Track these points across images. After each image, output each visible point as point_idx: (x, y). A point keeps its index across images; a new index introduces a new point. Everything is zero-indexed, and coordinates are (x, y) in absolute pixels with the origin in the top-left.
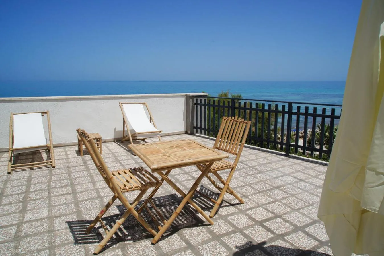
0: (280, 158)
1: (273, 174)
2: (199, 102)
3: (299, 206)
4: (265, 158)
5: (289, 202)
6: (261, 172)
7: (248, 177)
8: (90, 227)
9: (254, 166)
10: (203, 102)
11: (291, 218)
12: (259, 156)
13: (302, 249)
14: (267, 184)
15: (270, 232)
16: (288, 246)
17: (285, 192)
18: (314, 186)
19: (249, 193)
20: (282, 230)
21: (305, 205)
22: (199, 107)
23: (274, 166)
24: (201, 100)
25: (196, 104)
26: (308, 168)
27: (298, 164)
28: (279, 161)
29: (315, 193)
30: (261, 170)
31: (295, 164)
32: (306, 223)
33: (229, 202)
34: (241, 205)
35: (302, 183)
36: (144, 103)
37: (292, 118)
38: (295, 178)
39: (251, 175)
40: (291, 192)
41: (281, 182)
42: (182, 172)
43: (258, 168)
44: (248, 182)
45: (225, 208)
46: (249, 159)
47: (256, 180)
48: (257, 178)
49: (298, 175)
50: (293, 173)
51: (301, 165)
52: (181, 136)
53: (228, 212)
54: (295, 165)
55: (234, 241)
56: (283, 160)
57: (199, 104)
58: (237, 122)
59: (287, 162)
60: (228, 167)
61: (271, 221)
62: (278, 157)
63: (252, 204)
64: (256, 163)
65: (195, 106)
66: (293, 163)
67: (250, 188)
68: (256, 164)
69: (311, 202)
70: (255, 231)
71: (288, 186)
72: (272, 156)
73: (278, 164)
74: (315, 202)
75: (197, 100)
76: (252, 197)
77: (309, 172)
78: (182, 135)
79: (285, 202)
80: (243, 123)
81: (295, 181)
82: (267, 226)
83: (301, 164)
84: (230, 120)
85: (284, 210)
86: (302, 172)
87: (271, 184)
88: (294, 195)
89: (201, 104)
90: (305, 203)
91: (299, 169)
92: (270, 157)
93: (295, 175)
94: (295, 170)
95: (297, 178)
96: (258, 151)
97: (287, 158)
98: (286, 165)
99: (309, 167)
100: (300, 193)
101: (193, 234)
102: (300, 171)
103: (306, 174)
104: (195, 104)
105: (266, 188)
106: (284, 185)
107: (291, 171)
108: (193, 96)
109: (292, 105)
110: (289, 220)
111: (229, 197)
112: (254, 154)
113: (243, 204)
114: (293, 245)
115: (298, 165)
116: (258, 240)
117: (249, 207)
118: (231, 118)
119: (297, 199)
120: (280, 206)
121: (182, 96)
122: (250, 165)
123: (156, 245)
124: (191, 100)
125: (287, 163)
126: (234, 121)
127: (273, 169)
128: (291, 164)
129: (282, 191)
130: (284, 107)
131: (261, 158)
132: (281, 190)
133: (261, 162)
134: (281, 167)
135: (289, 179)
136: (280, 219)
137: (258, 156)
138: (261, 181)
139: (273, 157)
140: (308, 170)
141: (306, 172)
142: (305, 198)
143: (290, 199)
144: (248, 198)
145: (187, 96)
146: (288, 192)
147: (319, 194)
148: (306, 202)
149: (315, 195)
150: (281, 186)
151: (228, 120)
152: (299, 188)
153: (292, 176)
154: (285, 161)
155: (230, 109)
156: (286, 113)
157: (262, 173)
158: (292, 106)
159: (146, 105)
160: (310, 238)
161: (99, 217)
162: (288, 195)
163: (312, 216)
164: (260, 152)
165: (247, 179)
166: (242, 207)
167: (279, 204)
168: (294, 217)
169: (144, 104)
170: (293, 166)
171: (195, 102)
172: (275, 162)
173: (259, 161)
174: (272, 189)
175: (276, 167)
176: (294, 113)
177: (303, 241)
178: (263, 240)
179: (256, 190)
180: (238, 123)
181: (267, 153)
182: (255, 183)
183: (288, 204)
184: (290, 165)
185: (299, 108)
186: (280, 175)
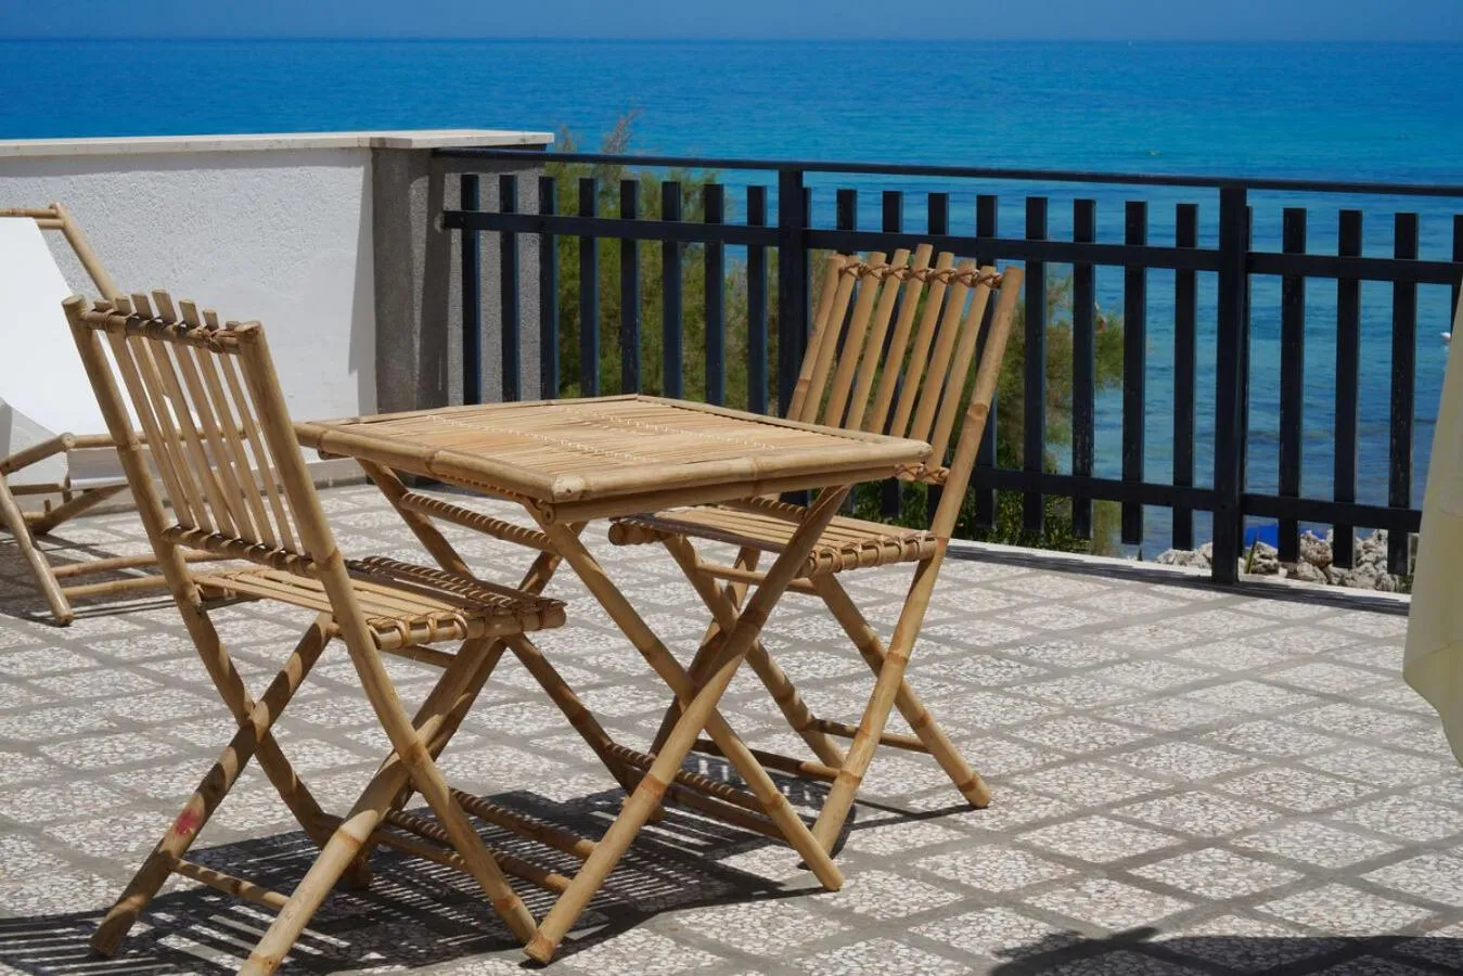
0: (1172, 598)
1: (1147, 677)
2: (489, 198)
3: (1324, 798)
4: (1068, 601)
5: (1263, 788)
6: (1056, 673)
7: (979, 698)
8: (114, 919)
9: (1007, 645)
10: (528, 201)
11: (1282, 845)
12: (1026, 595)
13: (1348, 935)
14: (1118, 723)
15: (1169, 895)
16: (1276, 931)
17: (1233, 751)
18: (1411, 720)
19: (1007, 764)
20: (1236, 885)
21: (1356, 793)
22: (489, 245)
23: (1141, 639)
24: (508, 189)
25: (468, 220)
26: (1377, 639)
27: (1310, 623)
28: (1168, 614)
29: (1418, 748)
30: (1056, 662)
31: (1286, 623)
32: (1366, 856)
33: (895, 806)
34: (977, 813)
35: (1341, 711)
36: (43, 207)
37: (1246, 299)
38: (1291, 689)
39: (998, 689)
40: (1273, 748)
41: (1201, 713)
42: (504, 697)
43: (1036, 655)
44: (984, 721)
45: (879, 829)
46: (952, 610)
47: (1032, 710)
48: (1040, 700)
49: (1304, 675)
50: (1272, 667)
51: (1326, 628)
52: (346, 498)
53: (903, 843)
54: (1286, 630)
55: (980, 935)
56: (1199, 606)
57: (489, 222)
58: (929, 281)
59: (1231, 618)
60: (905, 548)
61: (1170, 861)
62: (1160, 595)
63: (1043, 806)
64: (1011, 629)
65: (456, 235)
66: (1270, 618)
67: (1005, 744)
68: (1015, 634)
69: (1395, 781)
70: (1090, 897)
71: (1247, 724)
72: (1115, 589)
73: (1171, 627)
74: (1415, 779)
75: (469, 188)
76: (1032, 780)
77: (1379, 657)
78: (344, 491)
79: (1241, 788)
80: (973, 284)
81: (1290, 703)
82: (1150, 877)
83: (1329, 622)
84: (879, 273)
85: (1238, 817)
86: (1332, 660)
87: (1138, 720)
88: (1291, 761)
89: (508, 223)
90: (1361, 787)
91: (1312, 647)
92: (1100, 594)
93: (1288, 675)
94: (1290, 653)
95: (1302, 690)
96: (1004, 567)
97: (1227, 595)
98: (1224, 631)
99: (1381, 636)
100: (1327, 751)
101: (739, 926)
102: (1320, 658)
103: (1364, 667)
104: (451, 220)
105: (1111, 740)
106: (1227, 724)
107: (1264, 657)
108: (436, 153)
109: (1249, 203)
110: (1275, 850)
111: (888, 788)
112: (987, 585)
113: (986, 807)
114: (1301, 928)
115: (1303, 628)
116: (1112, 925)
117: (1024, 818)
118: (889, 261)
119: (1309, 775)
120: (1211, 807)
121: (344, 156)
122: (970, 641)
123: (553, 967)
124: (418, 189)
125: (1232, 623)
126: (910, 274)
127: (1135, 657)
128: (1260, 623)
129: (1217, 747)
130: (1186, 215)
131: (1039, 604)
132: (1209, 743)
133: (1043, 623)
134: (1190, 645)
135: (1254, 696)
136: (1219, 851)
137: (1018, 593)
138: (1068, 712)
139: (1125, 595)
140: (1370, 651)
141: (1360, 659)
142: (1357, 768)
143: (1269, 774)
144: (1007, 785)
145: (381, 158)
146: (1253, 749)
147: (1441, 747)
148: (1363, 784)
149: (1417, 754)
150: (1205, 729)
151: (870, 272)
152: (1323, 732)
153: (1270, 683)
154: (1213, 612)
155: (772, 253)
156: (1208, 260)
157: (1069, 676)
158: (1247, 212)
159: (63, 229)
160: (1390, 902)
161: (167, 853)
162: (1255, 762)
163: (1398, 831)
164: (1025, 570)
165: (974, 706)
166: (984, 820)
167: (1207, 800)
168: (1296, 841)
169: (48, 219)
170: (1275, 636)
171: (452, 202)
172: (1144, 619)
173: (1034, 622)
174: (1146, 743)
175: (1154, 646)
176: (1265, 264)
177: (1355, 911)
178: (1141, 923)
179: (1045, 750)
180: (940, 289)
181: (1080, 575)
182: (1037, 724)
183: (1261, 795)
184: (1252, 632)
185: (1294, 223)
186: (1189, 679)
